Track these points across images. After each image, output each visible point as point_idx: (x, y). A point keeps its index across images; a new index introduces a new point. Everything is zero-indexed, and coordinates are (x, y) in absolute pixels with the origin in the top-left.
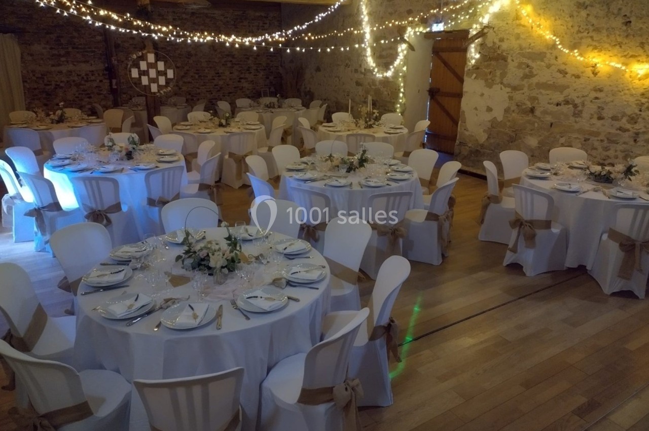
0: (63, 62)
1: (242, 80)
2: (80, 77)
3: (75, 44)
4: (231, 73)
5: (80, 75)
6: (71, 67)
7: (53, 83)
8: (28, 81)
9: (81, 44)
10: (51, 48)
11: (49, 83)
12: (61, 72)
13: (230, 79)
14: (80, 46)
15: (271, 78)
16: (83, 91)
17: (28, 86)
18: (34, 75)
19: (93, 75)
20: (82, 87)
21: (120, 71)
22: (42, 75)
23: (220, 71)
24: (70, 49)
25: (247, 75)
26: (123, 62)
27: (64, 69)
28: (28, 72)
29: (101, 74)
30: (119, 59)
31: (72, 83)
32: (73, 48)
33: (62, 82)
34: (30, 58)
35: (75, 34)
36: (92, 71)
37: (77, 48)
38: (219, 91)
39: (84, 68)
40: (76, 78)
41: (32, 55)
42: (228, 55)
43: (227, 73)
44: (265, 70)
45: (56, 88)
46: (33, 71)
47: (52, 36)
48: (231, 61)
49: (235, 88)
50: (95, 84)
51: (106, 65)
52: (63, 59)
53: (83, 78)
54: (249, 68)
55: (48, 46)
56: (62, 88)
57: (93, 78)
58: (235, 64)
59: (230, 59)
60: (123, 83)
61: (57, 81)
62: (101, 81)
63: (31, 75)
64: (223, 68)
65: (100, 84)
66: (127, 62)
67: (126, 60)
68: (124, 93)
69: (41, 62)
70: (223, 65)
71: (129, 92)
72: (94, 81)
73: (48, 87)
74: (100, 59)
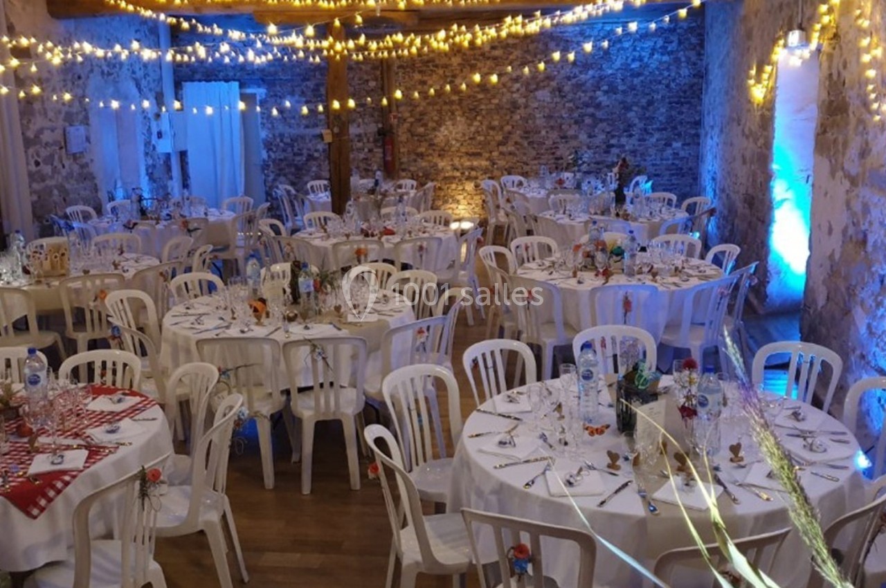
4: (590, 137)
7: (305, 152)
8: (274, 149)
11: (299, 152)
17: (273, 156)
18: (282, 141)
19: (359, 141)
21: (400, 134)
22: (292, 140)
23: (570, 133)
25: (624, 140)
28: (274, 135)
29: (371, 139)
30: (400, 115)
33: (317, 151)
36: (360, 135)
42: (586, 105)
43: (583, 137)
44: (663, 129)
45: (307, 160)
46: (282, 135)
48: (592, 115)
50: (362, 156)
51: (381, 126)
54: (629, 126)
56: (316, 159)
57: (360, 145)
59: (591, 110)
61: (309, 149)
62: (370, 150)
63: (278, 140)
64: (575, 127)
65: (370, 155)
66: (412, 120)
67: (411, 116)
68: (403, 170)
69: (293, 121)
70: (576, 122)
71: (412, 169)
72: (360, 150)
73: (298, 158)
74: (373, 116)
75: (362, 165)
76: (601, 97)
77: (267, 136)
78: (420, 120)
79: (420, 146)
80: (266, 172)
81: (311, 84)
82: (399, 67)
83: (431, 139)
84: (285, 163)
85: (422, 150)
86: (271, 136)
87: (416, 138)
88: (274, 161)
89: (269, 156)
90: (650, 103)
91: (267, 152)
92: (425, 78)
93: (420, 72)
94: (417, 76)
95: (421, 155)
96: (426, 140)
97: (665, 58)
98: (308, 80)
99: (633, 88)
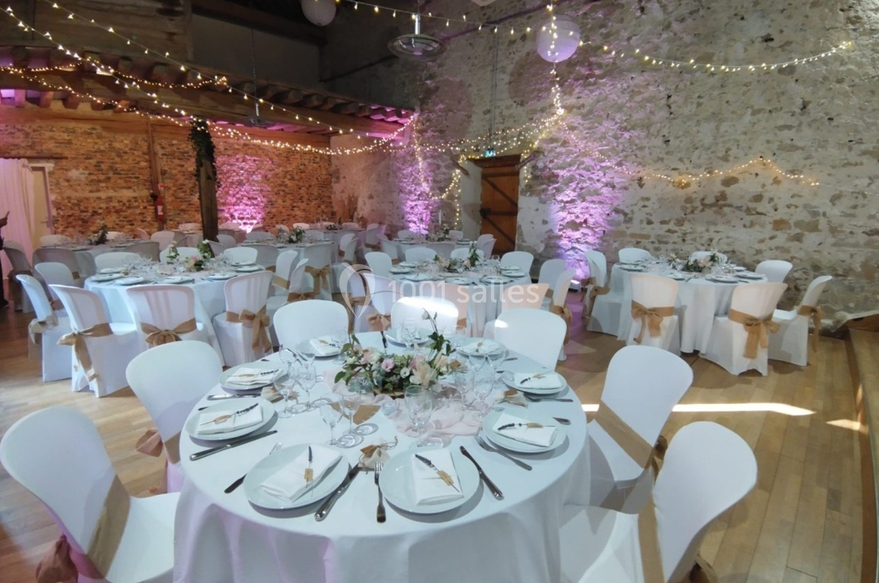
0: (102, 187)
1: (295, 209)
2: (121, 204)
3: (116, 170)
4: (284, 202)
5: (121, 202)
6: (111, 193)
8: (63, 208)
9: (123, 170)
10: (90, 174)
11: (85, 210)
12: (99, 198)
13: (283, 207)
14: (122, 172)
15: (323, 207)
16: (124, 218)
17: (62, 213)
18: (69, 202)
19: (136, 201)
20: (122, 213)
21: (166, 197)
22: (78, 201)
23: (273, 199)
24: (111, 174)
25: (299, 204)
26: (170, 188)
27: (103, 195)
28: (62, 198)
29: (145, 201)
30: (166, 185)
31: (113, 210)
32: (114, 174)
33: (100, 208)
34: (66, 184)
35: (117, 159)
36: (136, 198)
37: (119, 174)
38: (272, 218)
39: (127, 194)
40: (116, 204)
41: (68, 181)
42: (280, 185)
43: (280, 201)
44: (317, 199)
45: (93, 215)
46: (69, 198)
47: (91, 161)
48: (283, 191)
49: (288, 215)
50: (138, 211)
51: (151, 192)
52: (103, 185)
53: (124, 204)
54: (302, 197)
55: (87, 172)
56: (100, 214)
57: (136, 204)
58: (289, 194)
59: (283, 188)
60: (170, 209)
61: (94, 208)
62: (145, 208)
63: (66, 201)
64: (276, 196)
65: (144, 211)
66: (175, 188)
67: (174, 186)
68: (171, 220)
69: (78, 188)
70: (276, 194)
71: (177, 219)
72: (138, 207)
73: (84, 214)
74: (145, 185)
75: (140, 218)
76: (287, 182)
77: (56, 198)
78: (181, 189)
79: (182, 205)
80: (56, 225)
81: (93, 162)
82: (163, 155)
83: (190, 201)
84: (72, 218)
85: (183, 207)
86: (59, 198)
87: (179, 200)
88: (63, 217)
89: (58, 214)
90: (310, 186)
91: (57, 210)
92: (182, 163)
93: (179, 159)
94: (177, 162)
95: (183, 210)
96: (185, 201)
97: (315, 165)
98: (91, 158)
99: (301, 178)
